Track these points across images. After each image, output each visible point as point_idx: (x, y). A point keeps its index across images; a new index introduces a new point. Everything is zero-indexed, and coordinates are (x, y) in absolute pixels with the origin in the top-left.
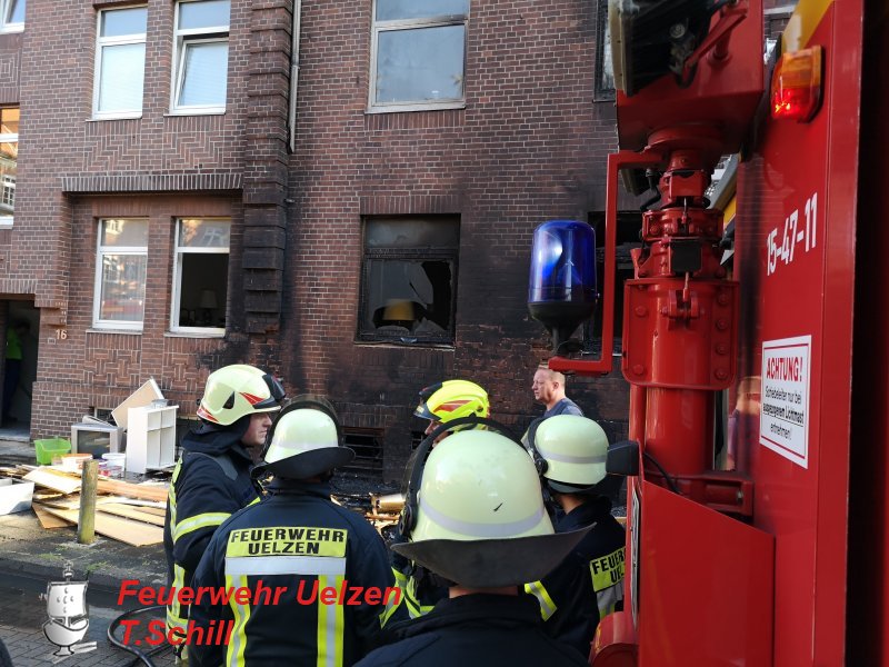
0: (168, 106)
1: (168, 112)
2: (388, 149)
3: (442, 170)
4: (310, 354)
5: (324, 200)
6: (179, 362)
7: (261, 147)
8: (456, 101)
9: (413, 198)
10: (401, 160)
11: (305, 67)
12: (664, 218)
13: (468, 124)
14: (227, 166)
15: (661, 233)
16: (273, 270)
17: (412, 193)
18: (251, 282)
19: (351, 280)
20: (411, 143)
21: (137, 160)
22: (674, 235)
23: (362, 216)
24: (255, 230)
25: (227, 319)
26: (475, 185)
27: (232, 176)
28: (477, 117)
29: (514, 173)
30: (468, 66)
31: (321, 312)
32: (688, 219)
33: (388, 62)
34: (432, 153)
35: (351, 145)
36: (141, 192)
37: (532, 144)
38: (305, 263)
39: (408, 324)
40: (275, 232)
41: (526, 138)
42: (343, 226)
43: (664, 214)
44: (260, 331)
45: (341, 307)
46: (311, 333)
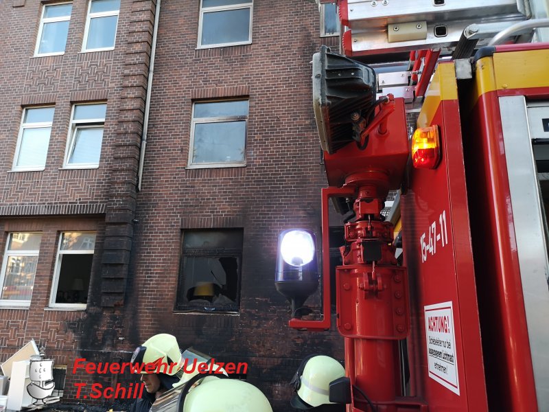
0: (62, 164)
1: (61, 167)
2: (199, 190)
3: (232, 202)
4: (144, 320)
5: (158, 219)
6: (53, 328)
7: (120, 188)
8: (240, 163)
9: (214, 218)
10: (207, 196)
11: (150, 142)
12: (358, 227)
13: (247, 175)
14: (97, 199)
15: (356, 236)
16: (122, 264)
17: (214, 215)
18: (107, 273)
19: (174, 270)
20: (214, 186)
21: (38, 197)
22: (364, 238)
23: (182, 229)
24: (112, 239)
25: (89, 297)
26: (253, 211)
27: (100, 205)
28: (253, 172)
29: (276, 204)
30: (248, 144)
31: (152, 291)
32: (372, 228)
33: (200, 140)
34: (226, 192)
35: (177, 187)
36: (39, 215)
37: (286, 187)
38: (144, 260)
39: (209, 298)
40: (125, 240)
41: (282, 184)
42: (170, 236)
43: (357, 224)
44: (110, 305)
45: (166, 288)
46: (145, 306)
